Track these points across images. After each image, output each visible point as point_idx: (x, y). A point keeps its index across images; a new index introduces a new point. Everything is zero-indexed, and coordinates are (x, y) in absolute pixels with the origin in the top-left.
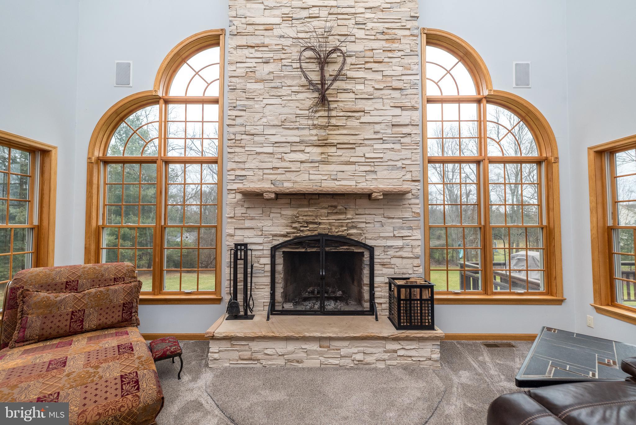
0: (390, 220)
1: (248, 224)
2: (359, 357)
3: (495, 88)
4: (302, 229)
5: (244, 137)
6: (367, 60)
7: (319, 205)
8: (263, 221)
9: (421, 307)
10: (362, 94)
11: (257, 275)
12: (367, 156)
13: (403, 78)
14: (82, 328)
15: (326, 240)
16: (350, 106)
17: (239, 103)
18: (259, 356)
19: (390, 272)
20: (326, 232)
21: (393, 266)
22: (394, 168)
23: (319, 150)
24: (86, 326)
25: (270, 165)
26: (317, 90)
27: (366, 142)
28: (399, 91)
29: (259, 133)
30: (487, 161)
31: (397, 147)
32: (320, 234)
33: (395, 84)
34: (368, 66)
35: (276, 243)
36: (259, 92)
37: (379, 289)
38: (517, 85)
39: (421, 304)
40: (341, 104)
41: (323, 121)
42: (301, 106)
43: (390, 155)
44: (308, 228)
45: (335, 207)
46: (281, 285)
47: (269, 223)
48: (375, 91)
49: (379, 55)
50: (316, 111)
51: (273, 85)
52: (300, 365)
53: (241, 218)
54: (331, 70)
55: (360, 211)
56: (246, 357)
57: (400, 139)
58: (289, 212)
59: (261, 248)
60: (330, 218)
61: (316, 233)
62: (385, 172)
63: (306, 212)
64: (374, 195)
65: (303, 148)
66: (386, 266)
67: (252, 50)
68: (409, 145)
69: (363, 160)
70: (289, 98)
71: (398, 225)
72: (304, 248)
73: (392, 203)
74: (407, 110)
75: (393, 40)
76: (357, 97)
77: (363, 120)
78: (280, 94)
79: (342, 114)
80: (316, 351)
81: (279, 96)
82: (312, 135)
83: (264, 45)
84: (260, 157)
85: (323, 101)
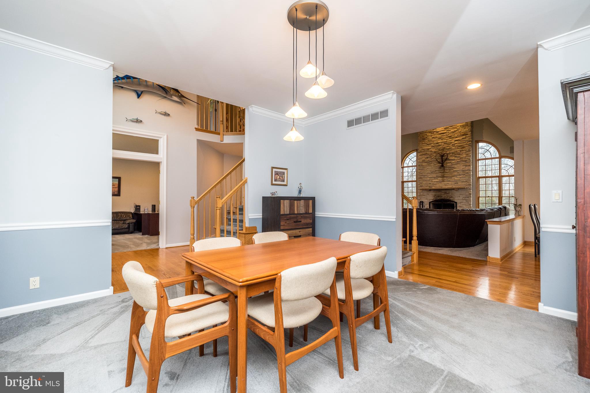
0: (462, 195)
1: (424, 197)
4: (437, 198)
5: (422, 176)
6: (455, 154)
7: (442, 192)
12: (455, 179)
13: (466, 158)
15: (443, 200)
16: (450, 167)
17: (420, 168)
20: (444, 198)
22: (463, 182)
23: (442, 178)
25: (429, 183)
26: (441, 163)
27: (455, 176)
29: (426, 175)
31: (464, 176)
33: (464, 159)
34: (455, 156)
35: (430, 201)
36: (426, 165)
38: (510, 153)
40: (448, 166)
41: (443, 171)
42: (437, 168)
43: (462, 179)
44: (439, 198)
45: (446, 192)
47: (429, 196)
48: (458, 162)
49: (459, 152)
50: (441, 169)
51: (429, 163)
54: (444, 158)
55: (453, 193)
58: (434, 194)
59: (426, 202)
60: (445, 195)
61: (441, 199)
62: (461, 183)
63: (438, 194)
65: (437, 178)
66: (461, 207)
68: (468, 175)
69: (454, 180)
70: (433, 166)
71: (464, 196)
72: (438, 202)
73: (462, 191)
74: (467, 166)
75: (463, 148)
76: (452, 164)
77: (454, 170)
79: (448, 169)
81: (431, 166)
82: (439, 175)
83: (427, 154)
84: (426, 181)
85: (442, 166)
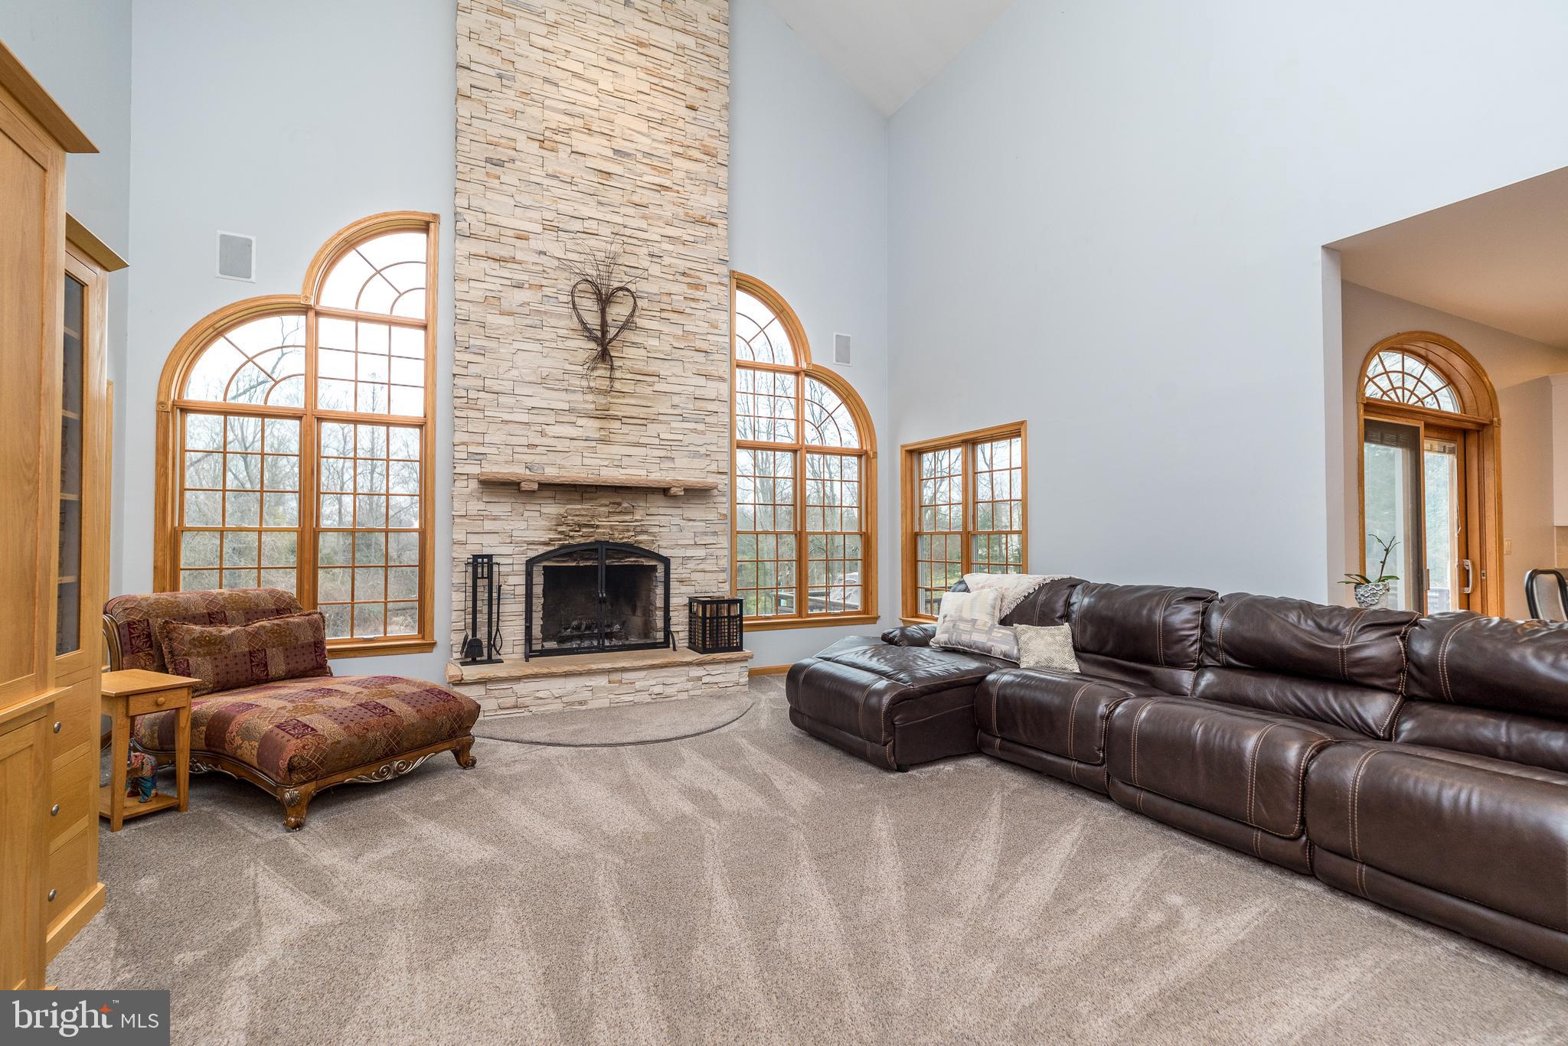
0: (691, 523)
1: (489, 525)
2: (658, 689)
3: (814, 362)
4: (572, 534)
5: (482, 394)
6: (664, 306)
7: (596, 502)
8: (512, 523)
9: (729, 626)
10: (656, 351)
11: (508, 601)
12: (662, 436)
13: (709, 337)
14: (267, 675)
15: (607, 549)
16: (640, 366)
17: (472, 341)
18: (527, 701)
19: (689, 591)
20: (606, 538)
21: (693, 583)
22: (696, 455)
23: (597, 424)
24: (273, 671)
25: (523, 441)
26: (594, 339)
27: (661, 417)
28: (704, 354)
29: (506, 392)
30: (804, 451)
31: (701, 427)
32: (597, 542)
33: (700, 344)
34: (664, 315)
35: (532, 554)
36: (507, 330)
37: (676, 613)
38: (837, 361)
39: (729, 622)
40: (627, 362)
41: (604, 384)
42: (572, 359)
43: (691, 438)
44: (581, 533)
45: (619, 504)
46: (540, 615)
47: (523, 525)
48: (674, 350)
49: (679, 303)
50: (593, 369)
51: (528, 322)
52: (584, 708)
53: (477, 518)
54: (617, 314)
55: (652, 511)
56: (508, 705)
57: (704, 417)
58: (552, 509)
59: (510, 561)
60: (612, 519)
61: (592, 539)
62: (686, 460)
63: (579, 509)
64: (673, 490)
65: (574, 419)
66: (685, 583)
67: (496, 265)
68: (715, 425)
69: (657, 441)
70: (554, 345)
71: (700, 530)
72: (575, 560)
73: (692, 502)
74: (713, 380)
75: (697, 287)
76: (650, 355)
77: (657, 388)
78: (538, 337)
79: (629, 376)
80: (604, 687)
81: (539, 340)
82: (586, 402)
83: (513, 260)
84: (507, 427)
85: (604, 355)
